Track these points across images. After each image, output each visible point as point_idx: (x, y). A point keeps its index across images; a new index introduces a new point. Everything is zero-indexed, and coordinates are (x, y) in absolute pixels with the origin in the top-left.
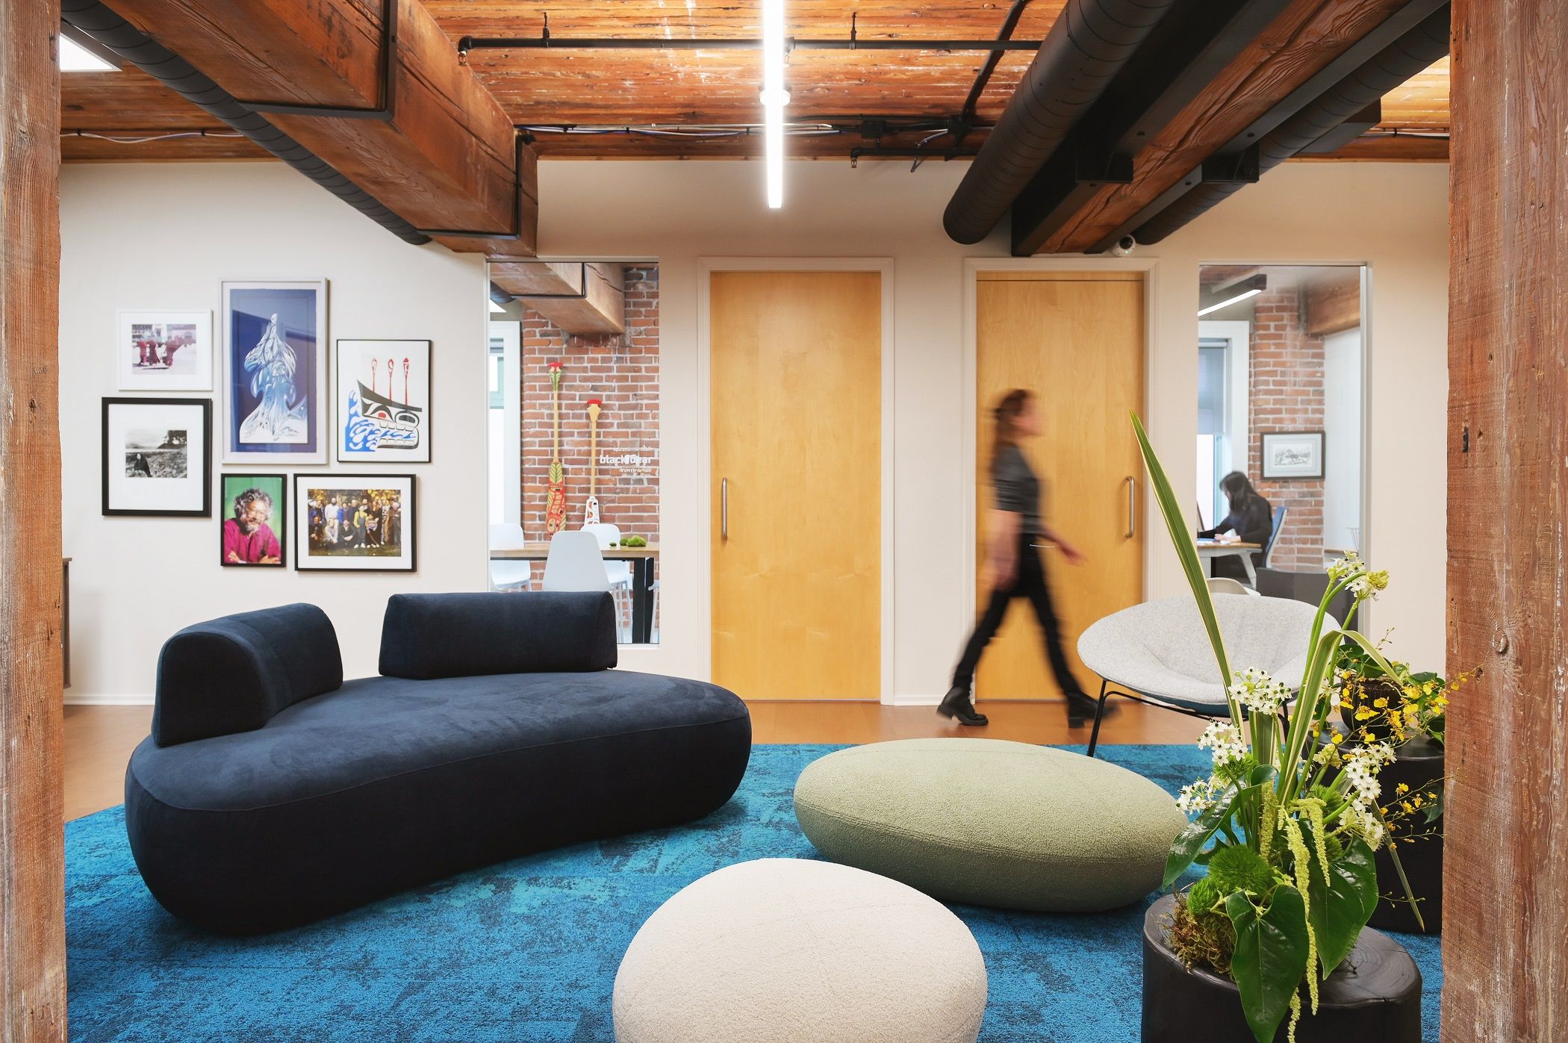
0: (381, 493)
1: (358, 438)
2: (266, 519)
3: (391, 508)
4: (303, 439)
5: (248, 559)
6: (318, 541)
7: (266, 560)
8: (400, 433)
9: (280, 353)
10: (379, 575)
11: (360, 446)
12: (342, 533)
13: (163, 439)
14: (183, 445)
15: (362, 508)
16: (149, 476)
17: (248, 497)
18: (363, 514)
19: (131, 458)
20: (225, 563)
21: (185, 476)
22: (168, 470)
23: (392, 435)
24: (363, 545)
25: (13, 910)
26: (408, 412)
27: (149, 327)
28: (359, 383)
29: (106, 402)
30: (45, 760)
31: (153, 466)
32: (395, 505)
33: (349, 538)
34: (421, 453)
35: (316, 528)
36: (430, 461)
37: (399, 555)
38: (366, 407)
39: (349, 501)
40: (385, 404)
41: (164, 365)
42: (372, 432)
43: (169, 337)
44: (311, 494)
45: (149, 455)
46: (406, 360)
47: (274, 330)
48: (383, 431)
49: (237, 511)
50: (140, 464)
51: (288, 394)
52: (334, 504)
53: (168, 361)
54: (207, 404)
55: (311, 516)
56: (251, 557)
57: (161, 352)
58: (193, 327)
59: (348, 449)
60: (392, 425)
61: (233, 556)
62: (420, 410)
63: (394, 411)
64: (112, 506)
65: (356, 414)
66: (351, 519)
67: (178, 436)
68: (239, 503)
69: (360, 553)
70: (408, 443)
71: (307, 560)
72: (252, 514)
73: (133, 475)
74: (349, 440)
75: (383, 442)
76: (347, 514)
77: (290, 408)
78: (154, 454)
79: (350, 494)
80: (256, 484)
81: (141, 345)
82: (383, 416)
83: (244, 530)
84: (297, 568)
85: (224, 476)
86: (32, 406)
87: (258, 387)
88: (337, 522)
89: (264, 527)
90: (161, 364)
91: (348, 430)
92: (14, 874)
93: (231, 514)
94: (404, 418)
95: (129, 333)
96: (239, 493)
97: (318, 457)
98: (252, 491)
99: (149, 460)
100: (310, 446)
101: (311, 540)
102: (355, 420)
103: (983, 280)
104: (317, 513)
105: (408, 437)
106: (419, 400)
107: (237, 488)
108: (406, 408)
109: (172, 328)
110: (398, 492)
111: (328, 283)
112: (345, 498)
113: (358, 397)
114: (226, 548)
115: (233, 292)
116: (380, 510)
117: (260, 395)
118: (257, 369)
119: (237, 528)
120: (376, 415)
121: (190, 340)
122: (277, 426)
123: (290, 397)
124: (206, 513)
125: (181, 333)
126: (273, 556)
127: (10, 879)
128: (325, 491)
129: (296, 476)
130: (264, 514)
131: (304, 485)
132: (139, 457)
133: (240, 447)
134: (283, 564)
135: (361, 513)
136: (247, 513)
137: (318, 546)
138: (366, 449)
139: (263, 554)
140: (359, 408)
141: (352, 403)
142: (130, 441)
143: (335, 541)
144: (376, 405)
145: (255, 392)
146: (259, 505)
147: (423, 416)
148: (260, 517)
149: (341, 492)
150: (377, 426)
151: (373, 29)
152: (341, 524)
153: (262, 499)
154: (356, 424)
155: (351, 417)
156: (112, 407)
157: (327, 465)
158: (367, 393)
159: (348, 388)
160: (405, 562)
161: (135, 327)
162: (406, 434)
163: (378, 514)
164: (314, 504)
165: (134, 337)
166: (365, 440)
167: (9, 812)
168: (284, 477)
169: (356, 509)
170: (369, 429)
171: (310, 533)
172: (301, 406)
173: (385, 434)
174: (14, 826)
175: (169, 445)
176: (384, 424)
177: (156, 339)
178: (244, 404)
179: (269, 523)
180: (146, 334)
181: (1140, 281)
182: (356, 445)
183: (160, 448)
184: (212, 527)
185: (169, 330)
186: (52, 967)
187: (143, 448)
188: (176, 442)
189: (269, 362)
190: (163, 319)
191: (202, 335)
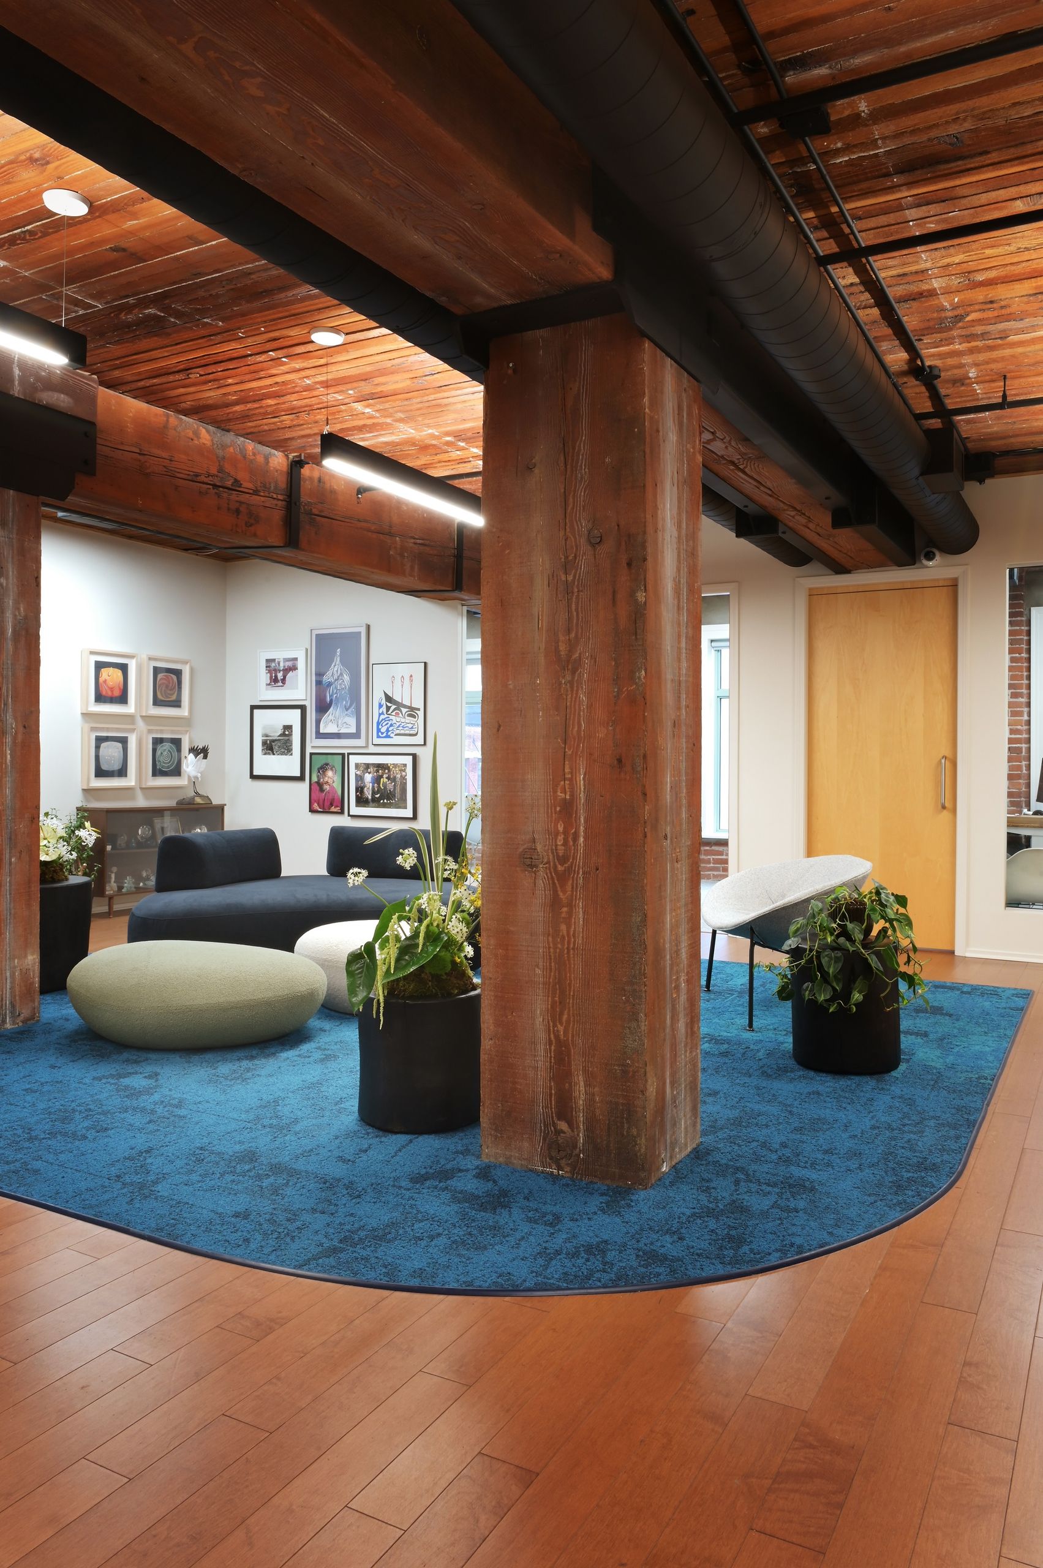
0: (395, 765)
1: (383, 730)
2: (333, 782)
3: (401, 776)
4: (353, 730)
5: (323, 809)
6: (361, 797)
7: (333, 809)
8: (408, 725)
9: (341, 674)
10: (396, 821)
11: (385, 735)
12: (374, 793)
13: (280, 732)
14: (290, 735)
15: (385, 776)
16: (274, 754)
17: (323, 769)
18: (385, 780)
19: (264, 743)
20: (312, 810)
21: (291, 755)
22: (283, 750)
23: (403, 727)
24: (385, 801)
25: (12, 926)
26: (412, 711)
27: (274, 660)
28: (385, 692)
29: (253, 708)
30: (29, 870)
31: (276, 748)
32: (404, 773)
33: (377, 796)
34: (419, 739)
35: (360, 790)
36: (425, 744)
37: (405, 808)
38: (388, 708)
39: (377, 771)
40: (399, 705)
41: (281, 684)
42: (391, 725)
43: (284, 666)
44: (357, 766)
45: (274, 741)
46: (411, 676)
47: (339, 659)
48: (398, 724)
49: (318, 776)
50: (269, 747)
51: (346, 701)
52: (369, 773)
53: (284, 680)
54: (303, 708)
55: (357, 781)
56: (326, 807)
57: (280, 675)
58: (296, 659)
59: (378, 737)
60: (403, 720)
61: (316, 806)
62: (419, 709)
63: (404, 710)
64: (255, 773)
65: (383, 713)
66: (379, 784)
67: (288, 728)
68: (319, 772)
69: (384, 806)
70: (412, 732)
71: (355, 810)
72: (326, 779)
73: (265, 754)
74: (379, 730)
75: (398, 732)
76: (377, 780)
77: (347, 710)
78: (276, 740)
79: (379, 766)
80: (329, 759)
81: (270, 672)
82: (397, 714)
83: (322, 790)
84: (349, 815)
85: (311, 754)
86: (25, 727)
87: (330, 696)
88: (371, 784)
89: (332, 788)
90: (280, 684)
91: (378, 723)
92: (13, 911)
93: (315, 779)
94: (410, 715)
95: (264, 664)
96: (319, 766)
97: (360, 742)
98: (327, 764)
99: (273, 744)
100: (356, 735)
101: (357, 796)
102: (382, 717)
103: (813, 595)
104: (359, 778)
105: (412, 728)
106: (418, 703)
107: (320, 761)
108: (412, 709)
109: (286, 660)
110: (405, 765)
111: (368, 627)
112: (375, 769)
113: (384, 702)
114: (312, 801)
115: (317, 635)
116: (395, 778)
117: (331, 701)
118: (330, 684)
119: (318, 788)
120: (393, 714)
121: (294, 668)
122: (340, 722)
123: (347, 702)
124: (301, 778)
125: (289, 664)
126: (337, 806)
127: (10, 914)
128: (365, 764)
129: (349, 754)
130: (332, 777)
131: (354, 760)
132: (268, 742)
133: (319, 735)
134: (342, 812)
135: (384, 780)
136: (323, 778)
137: (361, 801)
138: (388, 736)
139: (332, 805)
140: (384, 709)
141: (380, 706)
142: (264, 733)
143: (370, 797)
144: (394, 707)
145: (328, 699)
146: (330, 773)
147: (421, 713)
148: (330, 781)
149: (374, 765)
150: (394, 721)
151: (280, 503)
152: (373, 787)
153: (332, 769)
154: (382, 720)
155: (380, 715)
156: (256, 711)
157: (366, 747)
158: (389, 699)
159: (378, 696)
160: (408, 812)
161: (268, 661)
162: (410, 726)
163: (394, 780)
164: (358, 773)
165: (267, 667)
166: (388, 731)
167: (10, 886)
168: (343, 755)
169: (382, 777)
170: (390, 723)
171: (356, 792)
172: (352, 709)
173: (399, 726)
174: (13, 893)
175: (283, 734)
176: (398, 720)
177: (277, 668)
178: (323, 707)
179: (335, 785)
180: (273, 665)
181: (953, 586)
182: (382, 733)
183: (279, 736)
184: (304, 787)
185: (284, 662)
186: (32, 955)
187: (270, 736)
188: (287, 733)
189: (336, 680)
190: (281, 655)
191: (301, 664)
